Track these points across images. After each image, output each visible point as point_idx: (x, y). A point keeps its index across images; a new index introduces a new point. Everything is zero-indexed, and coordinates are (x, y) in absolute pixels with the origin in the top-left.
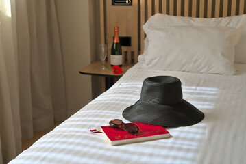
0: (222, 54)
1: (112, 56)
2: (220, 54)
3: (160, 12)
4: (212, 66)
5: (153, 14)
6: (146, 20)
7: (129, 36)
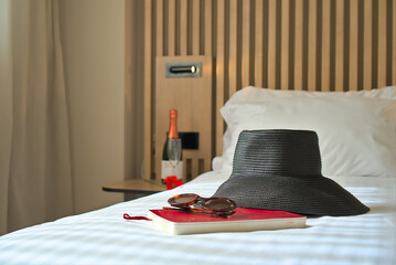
0: (375, 138)
1: (164, 162)
2: (371, 139)
3: (252, 83)
4: (358, 159)
5: (239, 87)
6: (226, 98)
7: (194, 131)
